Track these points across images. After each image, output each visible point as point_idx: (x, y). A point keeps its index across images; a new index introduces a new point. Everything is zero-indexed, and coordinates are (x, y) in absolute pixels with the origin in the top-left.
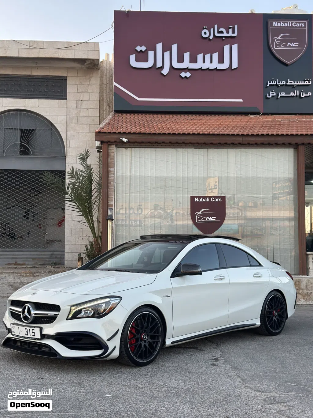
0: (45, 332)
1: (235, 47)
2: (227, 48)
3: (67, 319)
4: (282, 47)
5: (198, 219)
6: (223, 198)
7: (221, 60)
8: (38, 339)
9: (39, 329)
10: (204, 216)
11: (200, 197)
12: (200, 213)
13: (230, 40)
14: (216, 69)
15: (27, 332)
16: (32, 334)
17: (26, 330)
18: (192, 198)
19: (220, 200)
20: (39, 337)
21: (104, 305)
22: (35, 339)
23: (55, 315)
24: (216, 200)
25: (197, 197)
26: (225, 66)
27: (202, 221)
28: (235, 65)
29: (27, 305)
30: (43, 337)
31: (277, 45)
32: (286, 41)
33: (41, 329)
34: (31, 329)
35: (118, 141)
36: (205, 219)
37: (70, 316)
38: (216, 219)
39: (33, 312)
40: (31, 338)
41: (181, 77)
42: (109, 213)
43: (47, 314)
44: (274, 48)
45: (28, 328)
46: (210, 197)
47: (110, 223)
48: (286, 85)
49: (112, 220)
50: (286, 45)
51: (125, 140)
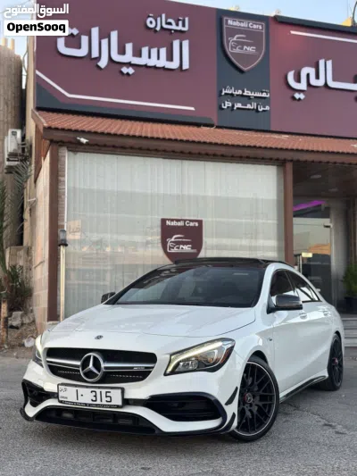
0: (130, 395)
1: (186, 44)
2: (176, 44)
3: (165, 375)
4: (237, 50)
5: (170, 248)
6: (200, 222)
7: (170, 58)
8: (118, 407)
9: (120, 391)
10: (178, 243)
11: (172, 220)
12: (173, 240)
13: (180, 34)
14: (164, 68)
15: (95, 396)
16: (104, 399)
17: (94, 394)
18: (163, 221)
19: (197, 224)
20: (120, 403)
21: (216, 351)
22: (111, 406)
23: (146, 368)
24: (192, 224)
25: (168, 220)
26: (174, 65)
27: (175, 250)
28: (186, 66)
29: (92, 354)
30: (126, 402)
31: (232, 47)
32: (243, 44)
33: (123, 390)
34: (104, 391)
35: (73, 140)
36: (178, 248)
37: (170, 369)
38: (192, 248)
39: (103, 365)
40: (103, 406)
41: (121, 72)
42: (61, 236)
43: (132, 368)
44: (229, 51)
45: (98, 391)
46: (185, 221)
47: (62, 249)
48: (242, 96)
49: (66, 245)
50: (242, 49)
51: (84, 140)
